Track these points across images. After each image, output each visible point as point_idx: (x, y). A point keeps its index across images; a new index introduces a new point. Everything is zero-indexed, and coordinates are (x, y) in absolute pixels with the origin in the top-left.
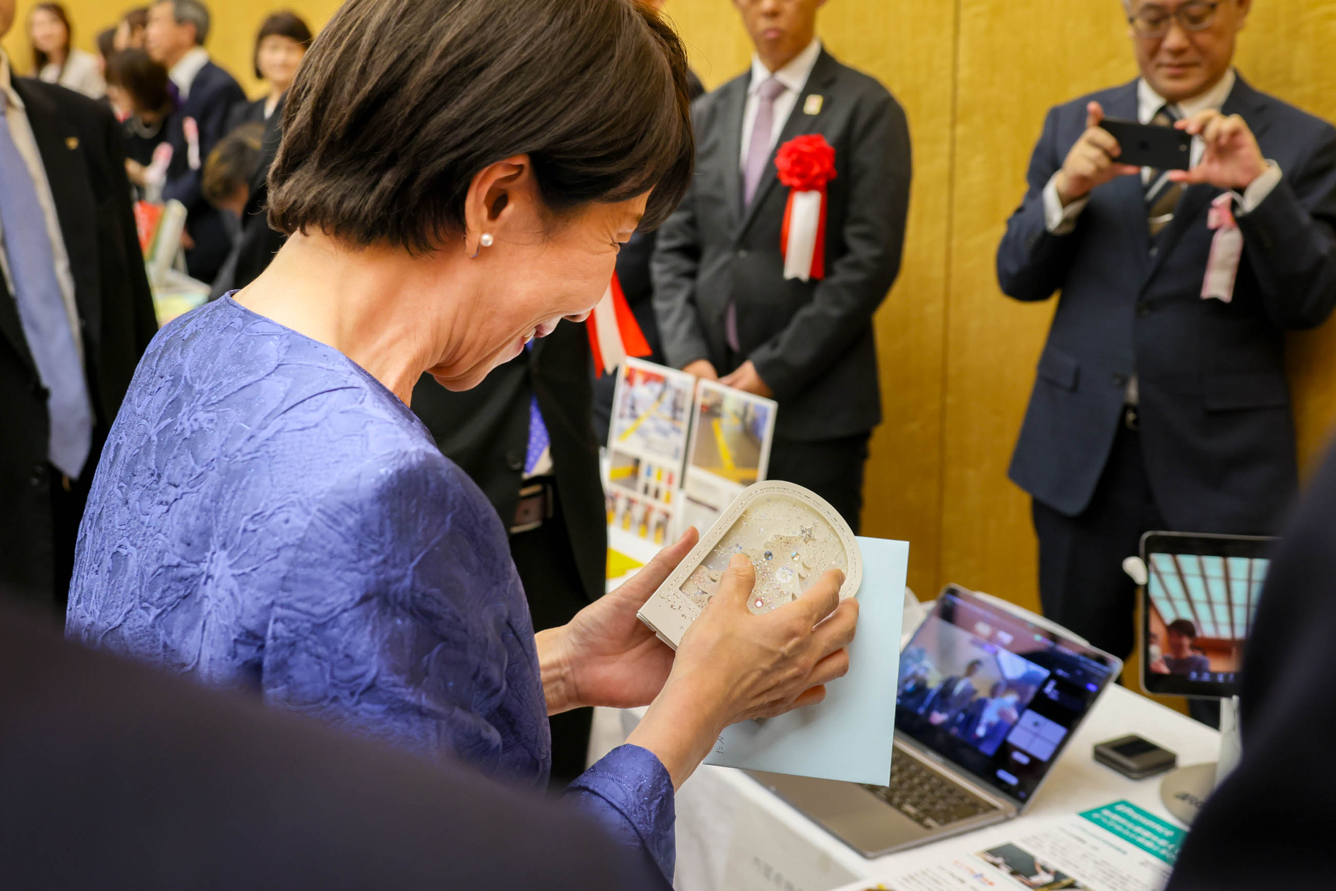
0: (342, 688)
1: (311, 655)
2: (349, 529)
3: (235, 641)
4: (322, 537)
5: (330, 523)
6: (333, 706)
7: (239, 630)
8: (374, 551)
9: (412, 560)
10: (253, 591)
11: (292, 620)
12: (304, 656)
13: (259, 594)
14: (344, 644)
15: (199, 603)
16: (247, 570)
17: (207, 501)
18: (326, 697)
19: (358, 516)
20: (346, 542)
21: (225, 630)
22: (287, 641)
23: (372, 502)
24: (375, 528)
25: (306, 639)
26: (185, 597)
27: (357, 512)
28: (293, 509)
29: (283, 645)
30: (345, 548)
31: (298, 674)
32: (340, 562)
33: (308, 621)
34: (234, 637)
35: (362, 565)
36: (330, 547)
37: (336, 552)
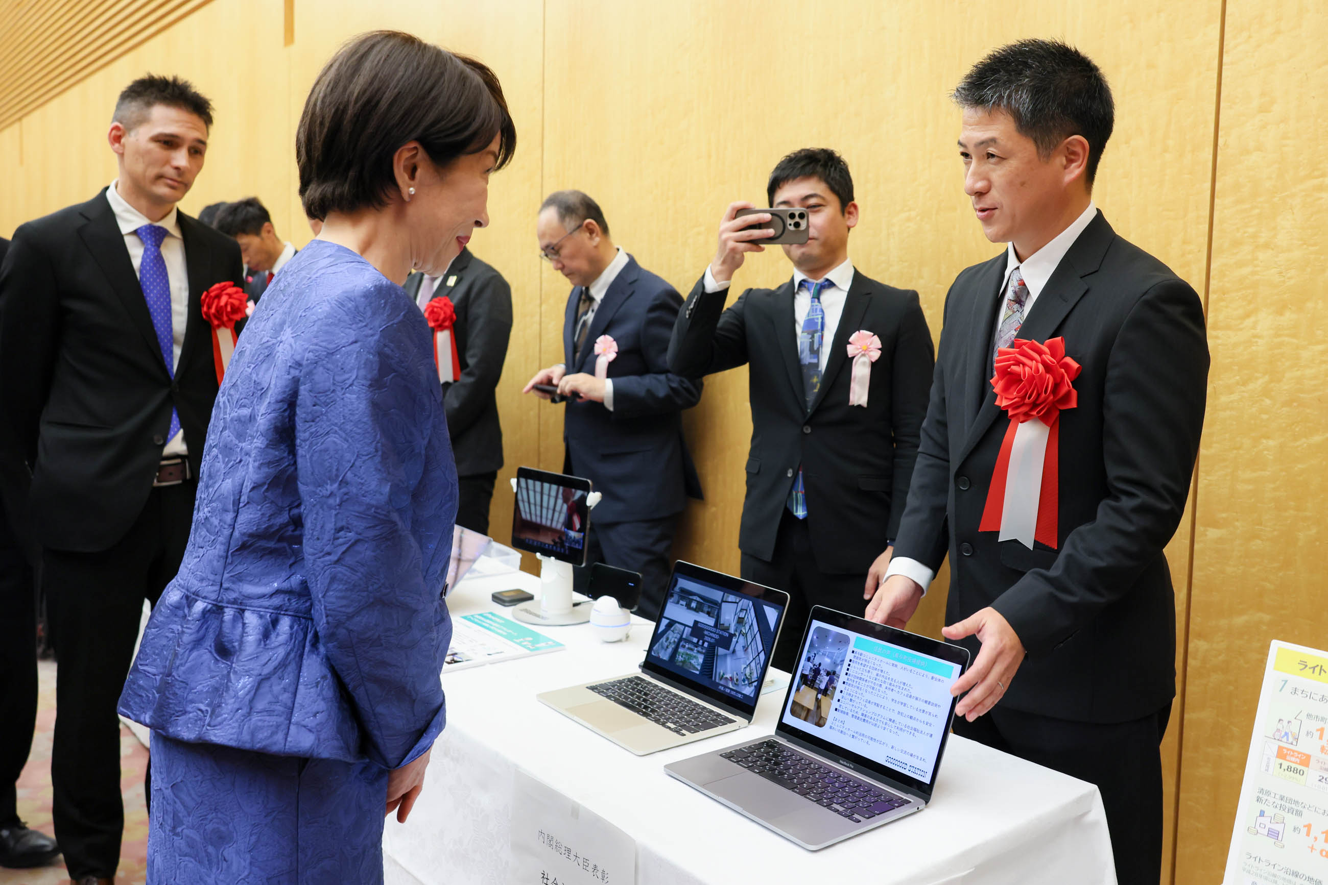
0: (338, 386)
1: (325, 368)
2: (349, 309)
3: (290, 366)
4: (336, 312)
5: (340, 306)
6: (333, 394)
7: (292, 361)
8: (360, 321)
9: (380, 328)
10: (300, 342)
11: (317, 351)
12: (321, 369)
13: (303, 343)
14: (342, 362)
15: (274, 357)
16: (299, 334)
17: (286, 309)
18: (329, 390)
19: (353, 303)
20: (347, 315)
21: (285, 361)
22: (313, 361)
23: (361, 297)
24: (361, 309)
25: (323, 360)
26: (268, 355)
27: (353, 301)
28: (324, 304)
29: (311, 363)
30: (347, 318)
31: (317, 378)
32: (342, 324)
33: (325, 351)
34: (289, 364)
35: (354, 326)
36: (339, 317)
37: (342, 320)
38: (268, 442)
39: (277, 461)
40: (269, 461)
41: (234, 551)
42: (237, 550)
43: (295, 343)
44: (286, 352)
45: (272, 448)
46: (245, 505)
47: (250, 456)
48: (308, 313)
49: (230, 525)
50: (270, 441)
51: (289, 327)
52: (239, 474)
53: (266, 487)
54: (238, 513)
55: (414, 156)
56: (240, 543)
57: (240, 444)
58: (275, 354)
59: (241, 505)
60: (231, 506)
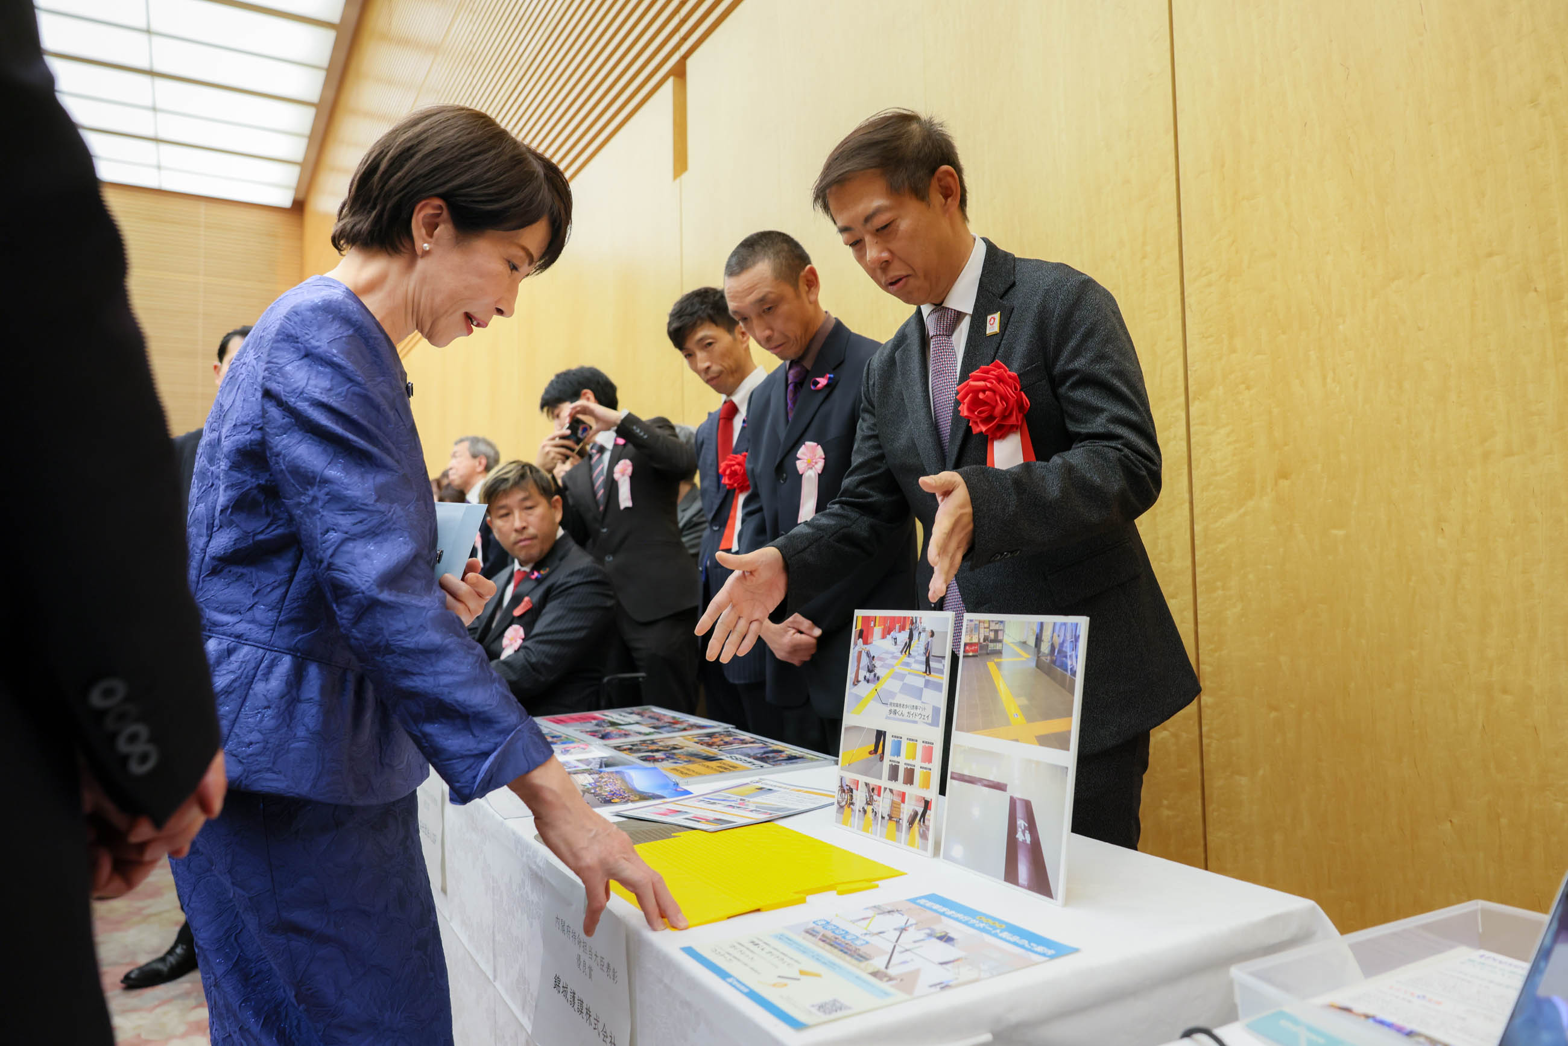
2: (295, 323)
5: (287, 321)
8: (306, 334)
19: (300, 317)
24: (308, 323)
27: (299, 315)
38: (231, 464)
39: (239, 484)
40: (233, 484)
41: (205, 577)
42: (207, 576)
43: (257, 364)
44: (250, 374)
45: (236, 471)
46: (218, 530)
47: (219, 479)
48: (265, 334)
49: (202, 550)
50: (233, 463)
51: (252, 348)
52: (211, 498)
53: (230, 510)
54: (211, 538)
55: (439, 215)
56: (211, 567)
57: (211, 468)
58: (238, 376)
59: (215, 529)
60: (205, 531)
